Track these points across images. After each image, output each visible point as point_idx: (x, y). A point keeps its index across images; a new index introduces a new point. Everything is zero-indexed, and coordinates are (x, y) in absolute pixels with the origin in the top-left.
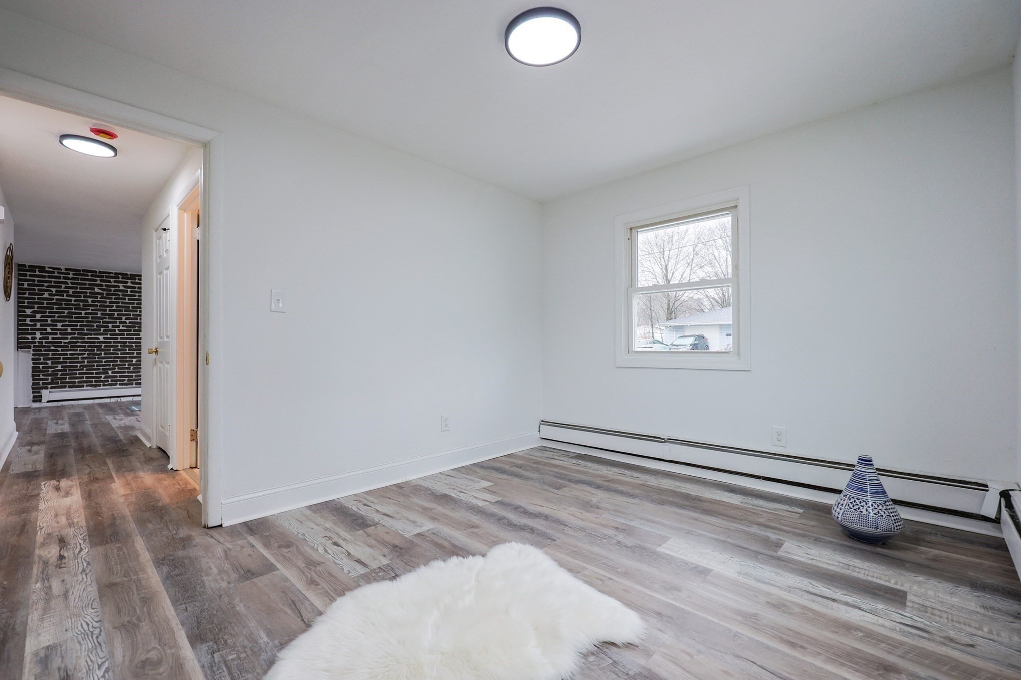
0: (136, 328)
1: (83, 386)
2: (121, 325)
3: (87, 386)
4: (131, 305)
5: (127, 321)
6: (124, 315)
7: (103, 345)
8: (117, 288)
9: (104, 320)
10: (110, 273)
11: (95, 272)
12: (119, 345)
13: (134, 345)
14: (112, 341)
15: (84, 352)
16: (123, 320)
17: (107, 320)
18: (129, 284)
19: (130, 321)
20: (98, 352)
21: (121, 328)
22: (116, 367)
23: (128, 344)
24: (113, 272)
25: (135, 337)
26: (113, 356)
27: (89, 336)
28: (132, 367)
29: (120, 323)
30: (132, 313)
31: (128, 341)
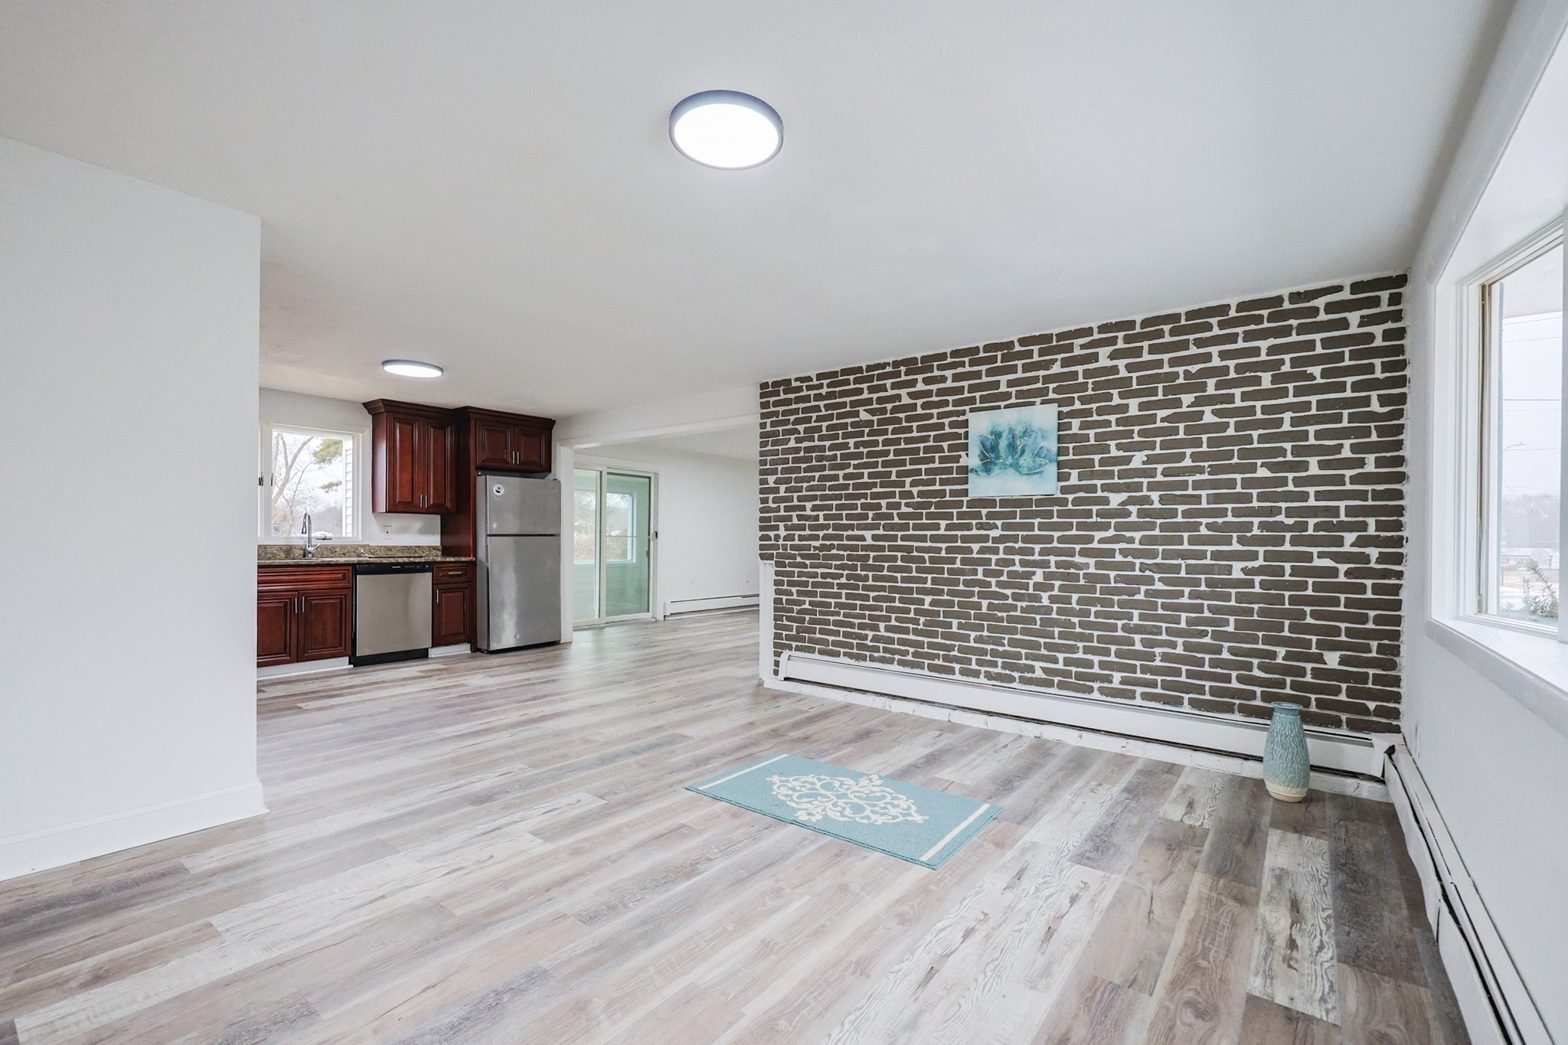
0: (933, 509)
1: (837, 654)
2: (903, 502)
3: (845, 654)
4: (922, 445)
5: (915, 490)
6: (909, 473)
7: (872, 554)
8: (897, 404)
9: (874, 490)
10: (884, 365)
11: (859, 369)
12: (899, 554)
13: (927, 556)
14: (886, 544)
15: (841, 572)
16: (907, 488)
17: (879, 490)
18: (920, 386)
19: (921, 488)
20: (863, 573)
21: (904, 509)
22: (893, 616)
23: (915, 553)
24: (890, 360)
25: (929, 533)
26: (887, 584)
27: (850, 533)
28: (922, 619)
29: (903, 495)
30: (923, 467)
31: (916, 544)
